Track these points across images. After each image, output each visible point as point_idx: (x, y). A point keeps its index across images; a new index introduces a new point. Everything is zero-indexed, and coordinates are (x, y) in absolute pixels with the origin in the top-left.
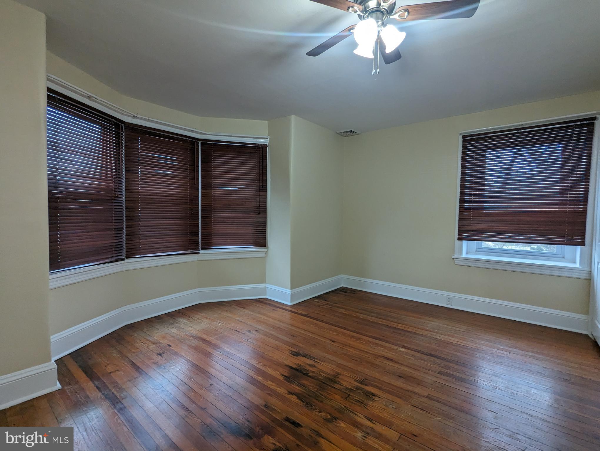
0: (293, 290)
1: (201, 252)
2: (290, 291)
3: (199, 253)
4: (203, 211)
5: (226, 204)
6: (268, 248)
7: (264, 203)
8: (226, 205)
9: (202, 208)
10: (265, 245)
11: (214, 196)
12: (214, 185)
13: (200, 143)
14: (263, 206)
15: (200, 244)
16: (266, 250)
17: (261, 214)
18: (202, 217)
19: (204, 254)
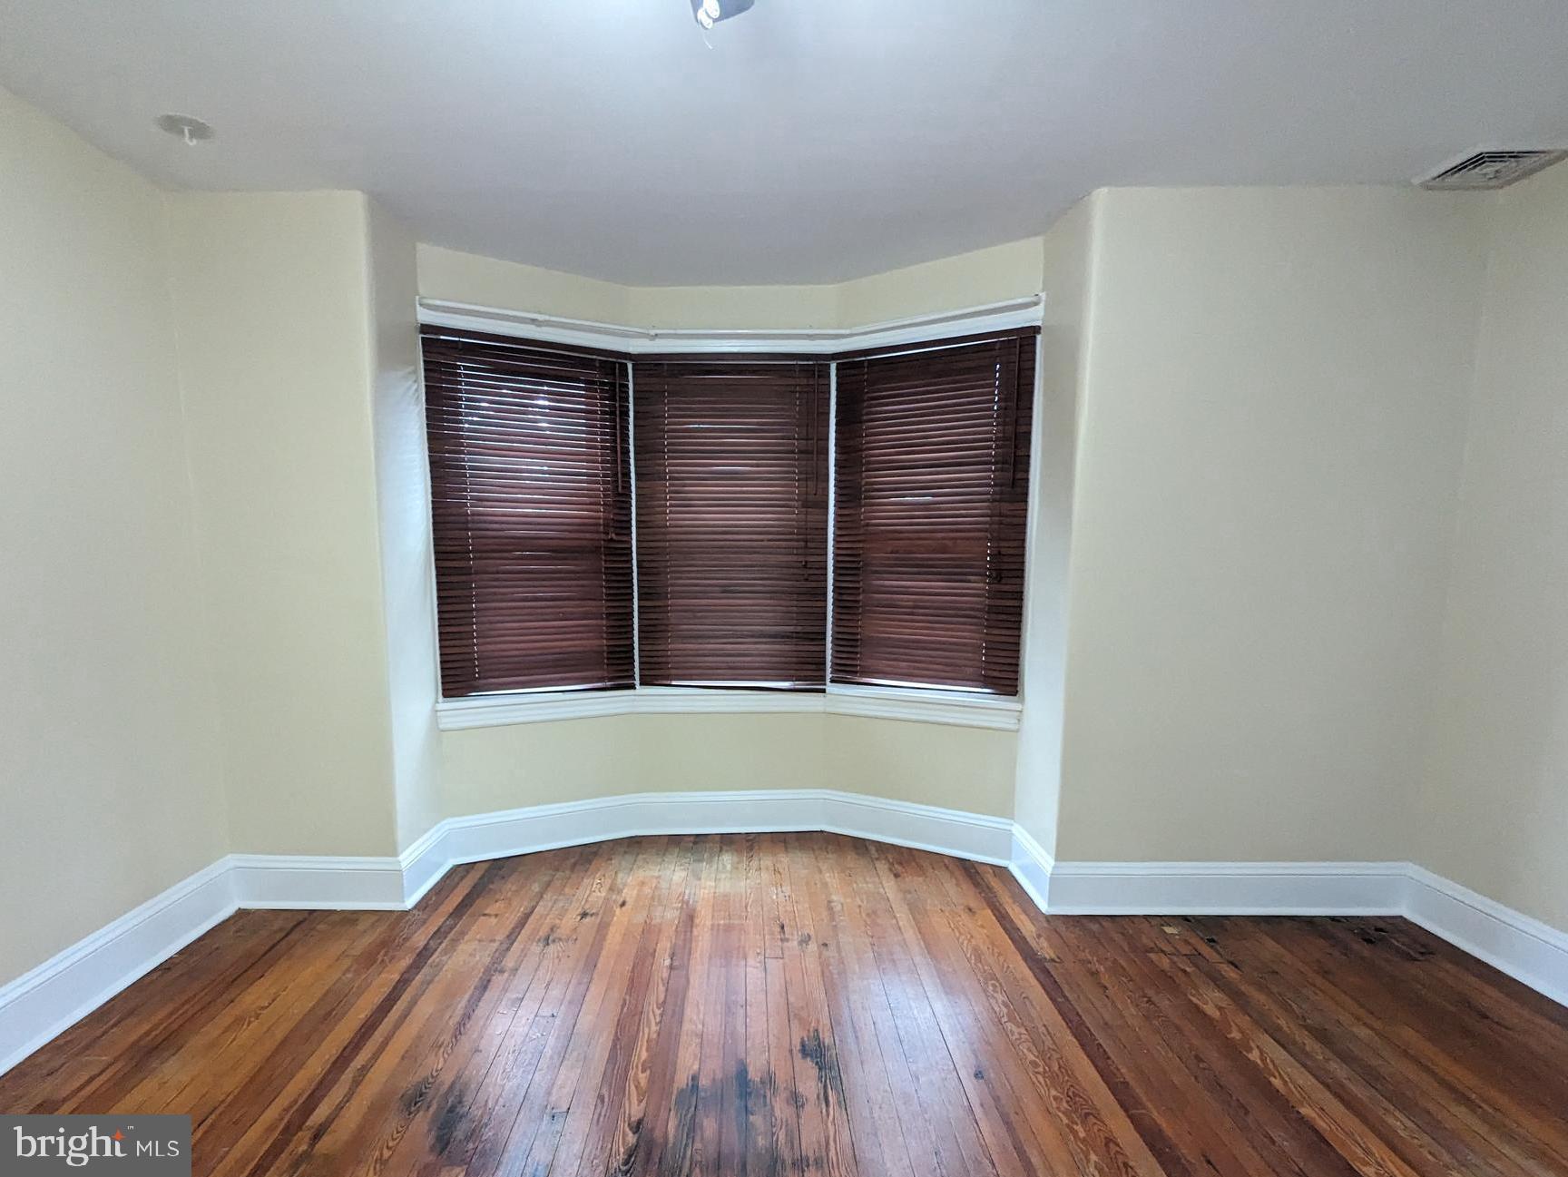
0: (1064, 864)
1: (831, 688)
2: (1052, 862)
3: (823, 691)
4: (839, 572)
5: (896, 549)
6: (1022, 701)
7: (1015, 544)
8: (897, 552)
9: (836, 562)
10: (1012, 689)
11: (868, 525)
12: (866, 491)
13: (833, 366)
14: (1011, 551)
15: (829, 664)
16: (1018, 707)
17: (1004, 581)
18: (836, 589)
19: (841, 697)
